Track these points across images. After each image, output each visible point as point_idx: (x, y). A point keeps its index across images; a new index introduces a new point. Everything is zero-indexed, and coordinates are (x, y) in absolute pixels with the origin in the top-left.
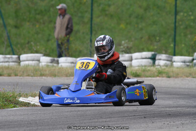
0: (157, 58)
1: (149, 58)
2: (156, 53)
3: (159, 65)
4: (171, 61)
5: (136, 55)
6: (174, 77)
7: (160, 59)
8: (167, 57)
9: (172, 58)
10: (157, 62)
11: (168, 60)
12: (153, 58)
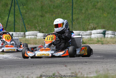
0: (106, 33)
1: (101, 33)
2: (106, 30)
3: (107, 37)
4: (115, 35)
5: (94, 31)
6: (105, 44)
7: (108, 34)
8: (112, 32)
9: (115, 33)
10: (106, 36)
11: (112, 34)
12: (104, 33)
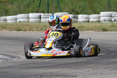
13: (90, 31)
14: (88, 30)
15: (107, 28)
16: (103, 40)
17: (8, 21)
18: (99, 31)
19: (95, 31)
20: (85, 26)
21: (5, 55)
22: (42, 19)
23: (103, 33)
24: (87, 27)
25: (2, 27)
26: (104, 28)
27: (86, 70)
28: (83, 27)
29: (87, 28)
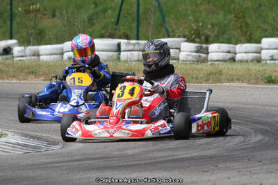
13: (236, 84)
14: (232, 80)
15: (276, 77)
16: (268, 106)
17: (43, 58)
18: (256, 83)
19: (249, 82)
20: (224, 71)
21: (33, 137)
22: (122, 53)
23: (267, 88)
24: (230, 73)
25: (27, 71)
26: (270, 77)
27: (224, 175)
28: (220, 73)
29: (230, 75)
